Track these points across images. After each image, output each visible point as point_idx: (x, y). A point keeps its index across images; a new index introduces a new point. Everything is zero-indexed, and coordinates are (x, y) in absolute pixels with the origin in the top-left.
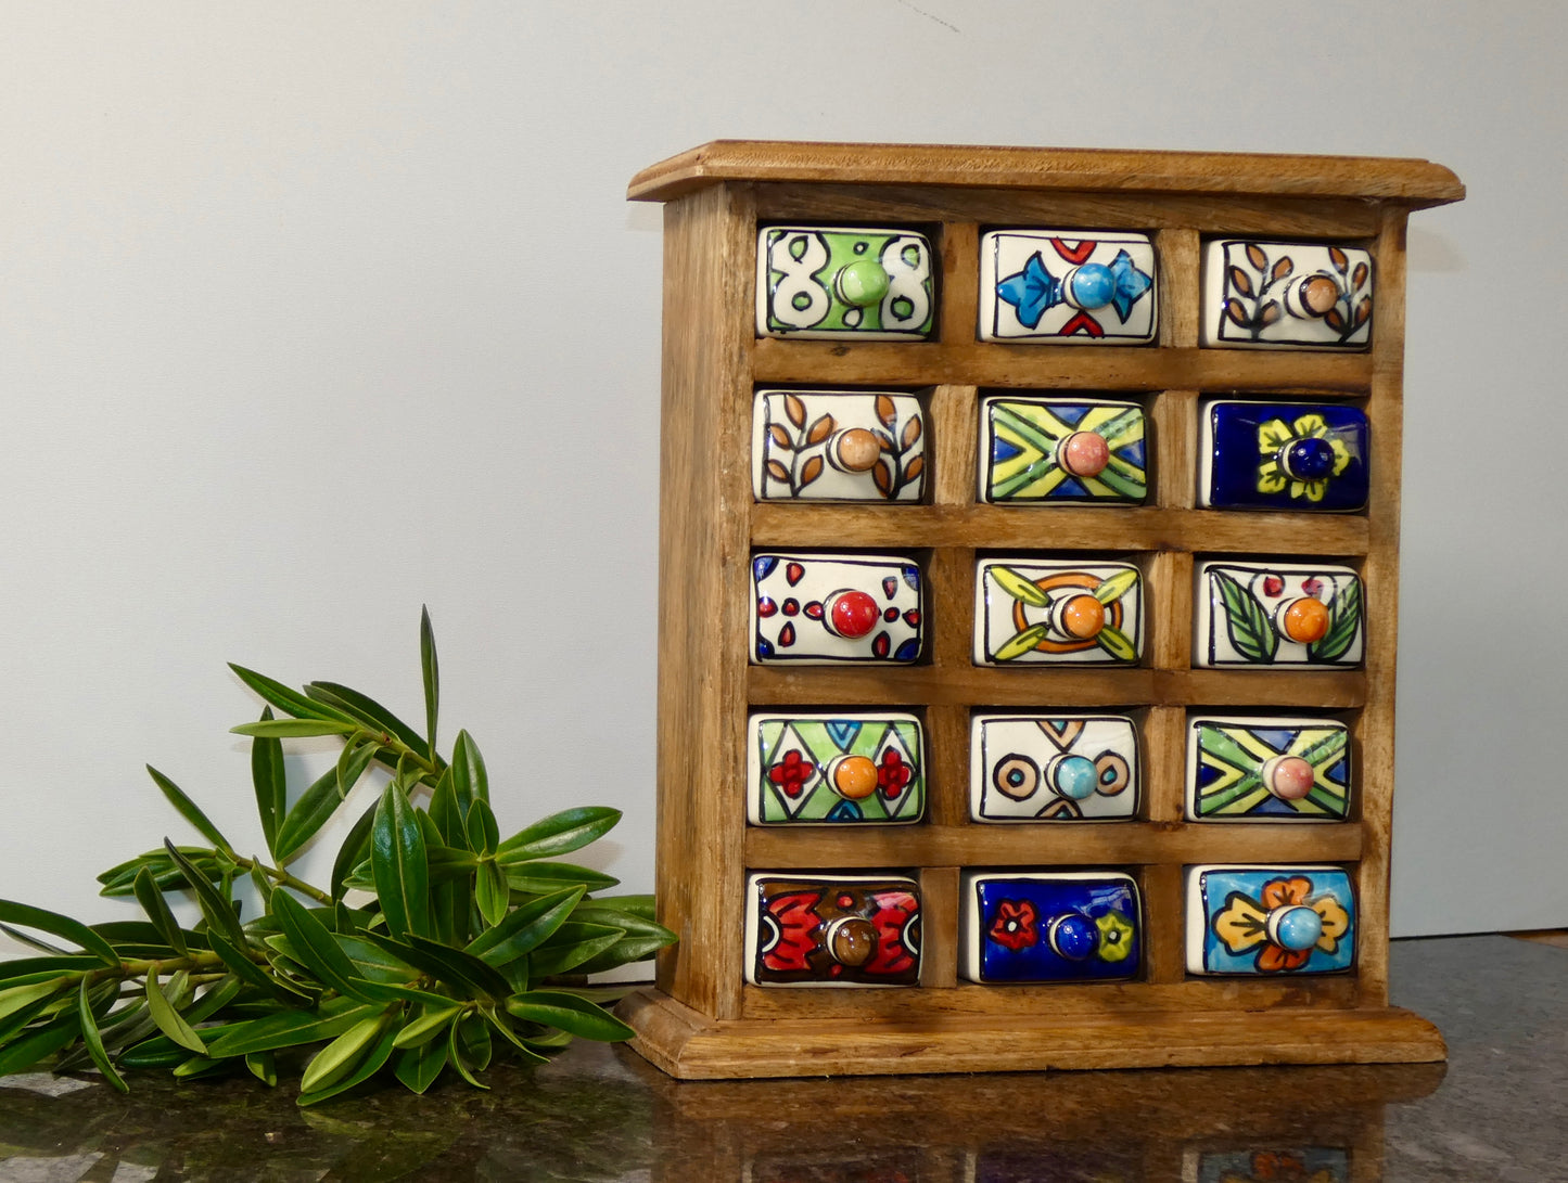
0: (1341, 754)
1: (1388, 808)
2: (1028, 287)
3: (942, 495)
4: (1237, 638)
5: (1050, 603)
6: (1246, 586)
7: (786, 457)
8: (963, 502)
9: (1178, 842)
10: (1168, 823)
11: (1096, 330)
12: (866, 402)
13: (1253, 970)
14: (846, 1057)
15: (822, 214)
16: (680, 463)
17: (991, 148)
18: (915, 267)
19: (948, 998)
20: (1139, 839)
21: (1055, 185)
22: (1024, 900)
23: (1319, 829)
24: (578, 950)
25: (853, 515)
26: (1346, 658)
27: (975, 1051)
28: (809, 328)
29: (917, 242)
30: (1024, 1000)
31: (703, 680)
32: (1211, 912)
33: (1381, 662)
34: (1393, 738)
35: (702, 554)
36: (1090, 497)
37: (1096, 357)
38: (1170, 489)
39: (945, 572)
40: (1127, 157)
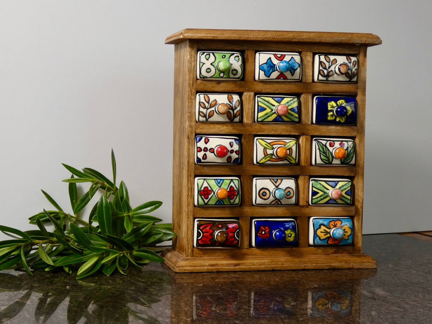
0: (350, 188)
1: (362, 202)
2: (267, 67)
3: (245, 120)
4: (322, 158)
5: (273, 148)
6: (324, 144)
7: (204, 111)
8: (251, 122)
9: (307, 211)
10: (304, 206)
11: (285, 78)
12: (225, 96)
13: (326, 244)
14: (220, 266)
15: (214, 48)
16: (178, 112)
17: (258, 31)
18: (238, 61)
19: (247, 251)
20: (296, 210)
21: (275, 40)
22: (266, 226)
23: (344, 208)
24: (151, 238)
25: (222, 126)
26: (351, 163)
27: (254, 265)
28: (211, 77)
29: (239, 55)
30: (267, 252)
31: (183, 168)
32: (316, 229)
33: (360, 164)
34: (363, 184)
35: (183, 136)
36: (284, 121)
37: (285, 85)
38: (305, 119)
39: (246, 140)
40: (293, 33)
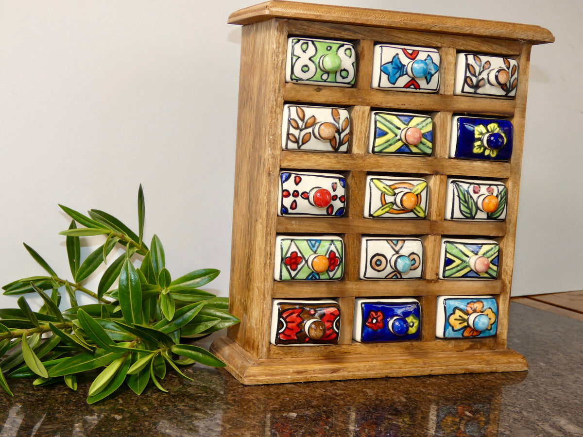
0: (497, 254)
1: (511, 274)
2: (393, 68)
3: (355, 150)
4: (462, 209)
5: (395, 194)
6: (466, 189)
7: (296, 133)
8: (363, 153)
9: (435, 287)
10: (432, 280)
11: (417, 87)
12: (328, 111)
13: (461, 336)
14: (310, 374)
15: (313, 33)
17: (381, 10)
18: (350, 57)
19: (348, 348)
20: (422, 287)
22: (379, 311)
23: (486, 283)
24: (201, 326)
25: (321, 157)
26: (500, 218)
27: (359, 370)
28: (308, 80)
29: (351, 47)
30: (376, 349)
31: (257, 221)
32: (448, 315)
33: (512, 219)
34: (514, 248)
35: (258, 169)
36: (411, 153)
37: (416, 97)
38: (440, 150)
39: (355, 180)
40: (433, 17)
